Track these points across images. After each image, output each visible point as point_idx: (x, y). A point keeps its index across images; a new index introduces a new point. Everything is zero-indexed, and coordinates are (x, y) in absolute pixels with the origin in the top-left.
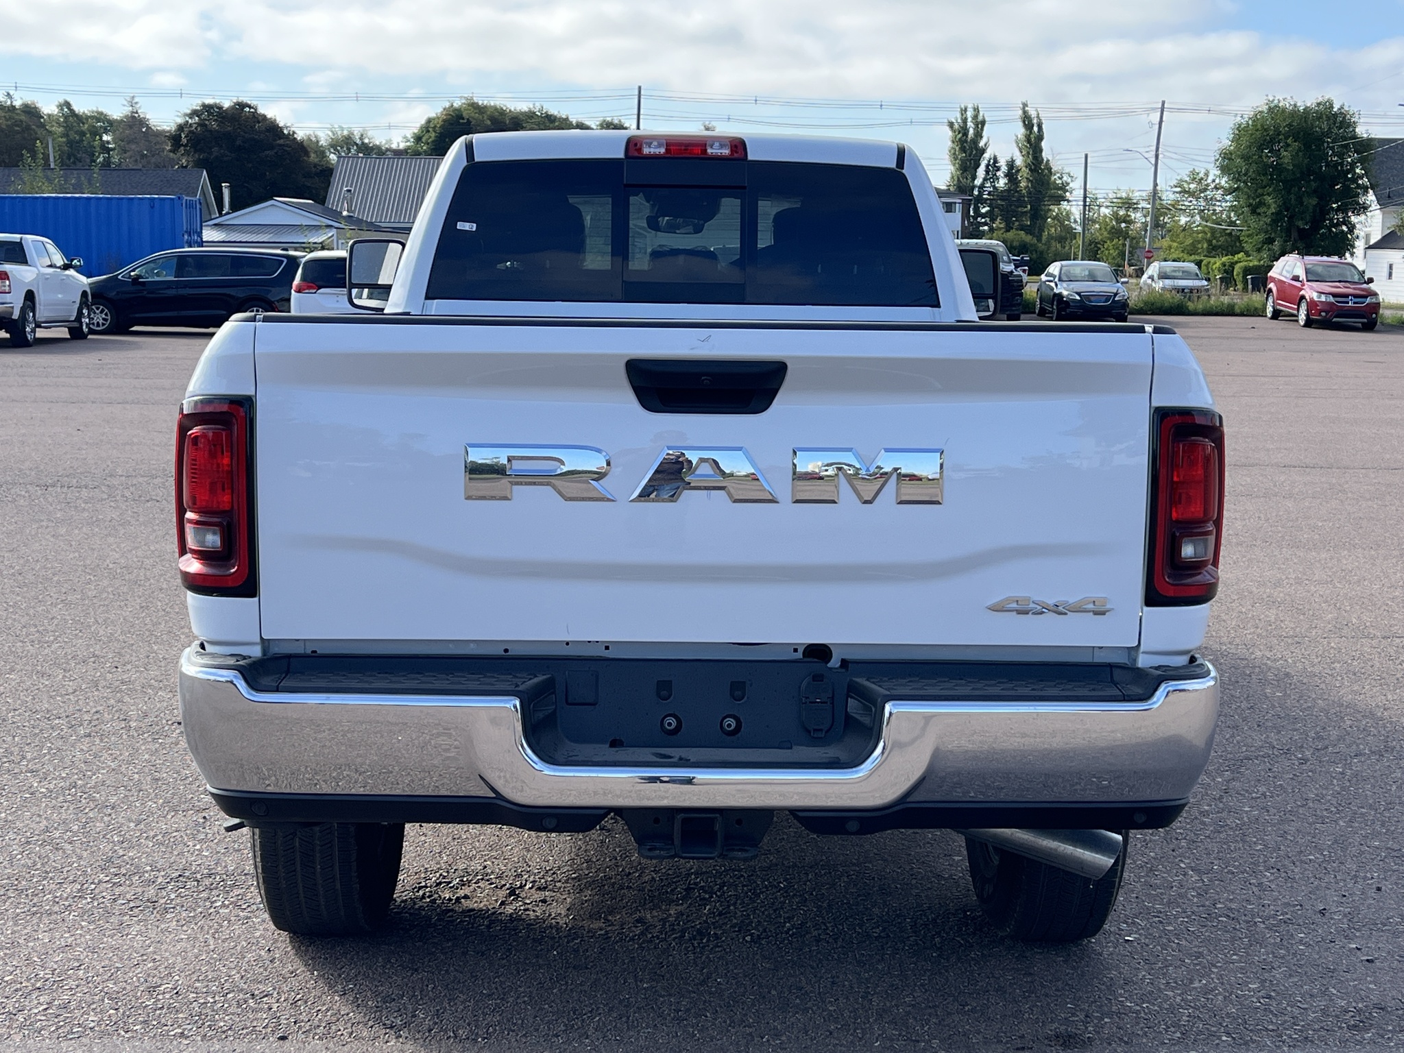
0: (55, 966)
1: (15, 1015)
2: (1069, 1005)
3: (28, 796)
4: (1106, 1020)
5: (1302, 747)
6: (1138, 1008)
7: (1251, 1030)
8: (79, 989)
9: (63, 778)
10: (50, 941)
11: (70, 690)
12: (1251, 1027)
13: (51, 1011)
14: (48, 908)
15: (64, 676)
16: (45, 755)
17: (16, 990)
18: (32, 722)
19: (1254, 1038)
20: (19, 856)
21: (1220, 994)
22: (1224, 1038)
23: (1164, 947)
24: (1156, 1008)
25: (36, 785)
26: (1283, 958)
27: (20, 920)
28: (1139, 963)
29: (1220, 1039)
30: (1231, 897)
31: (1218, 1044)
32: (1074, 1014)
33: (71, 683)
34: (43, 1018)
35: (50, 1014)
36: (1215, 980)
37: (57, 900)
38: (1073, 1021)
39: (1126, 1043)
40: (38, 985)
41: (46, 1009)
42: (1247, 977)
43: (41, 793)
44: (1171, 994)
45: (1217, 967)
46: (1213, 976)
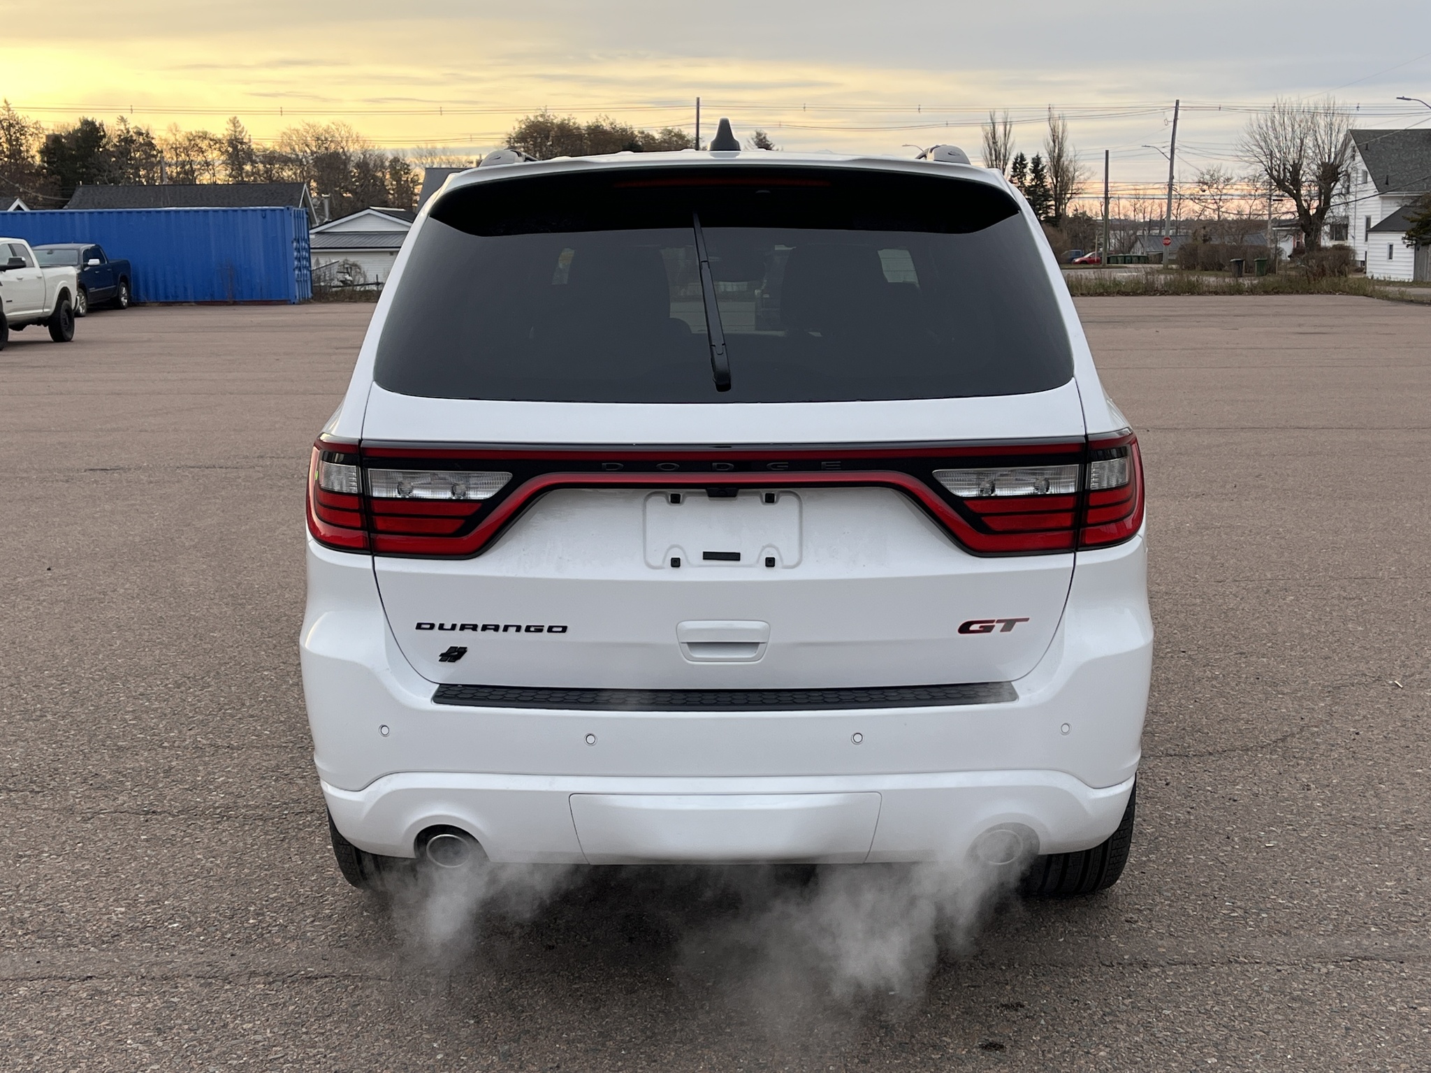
0: (313, 884)
1: (286, 927)
2: (1227, 903)
3: (254, 737)
4: (1264, 915)
5: (1391, 675)
6: (1291, 905)
7: (1396, 922)
8: (338, 904)
9: (281, 722)
11: (271, 646)
12: (1396, 920)
13: (317, 923)
14: (294, 834)
15: (262, 633)
16: (262, 702)
17: (283, 905)
18: (243, 673)
19: (1400, 928)
20: (258, 790)
21: (1361, 891)
22: (1373, 929)
23: (1303, 851)
24: (1306, 904)
25: (259, 728)
26: (1411, 858)
28: (1283, 866)
29: (1370, 930)
30: (1353, 807)
31: (1369, 935)
32: (1234, 911)
33: (270, 639)
34: (313, 929)
35: (317, 925)
36: (1354, 879)
37: (301, 827)
38: (1234, 917)
39: (1285, 934)
40: (301, 901)
41: (313, 921)
42: (1384, 876)
43: (266, 734)
44: (1316, 891)
45: (1353, 868)
46: (1352, 875)
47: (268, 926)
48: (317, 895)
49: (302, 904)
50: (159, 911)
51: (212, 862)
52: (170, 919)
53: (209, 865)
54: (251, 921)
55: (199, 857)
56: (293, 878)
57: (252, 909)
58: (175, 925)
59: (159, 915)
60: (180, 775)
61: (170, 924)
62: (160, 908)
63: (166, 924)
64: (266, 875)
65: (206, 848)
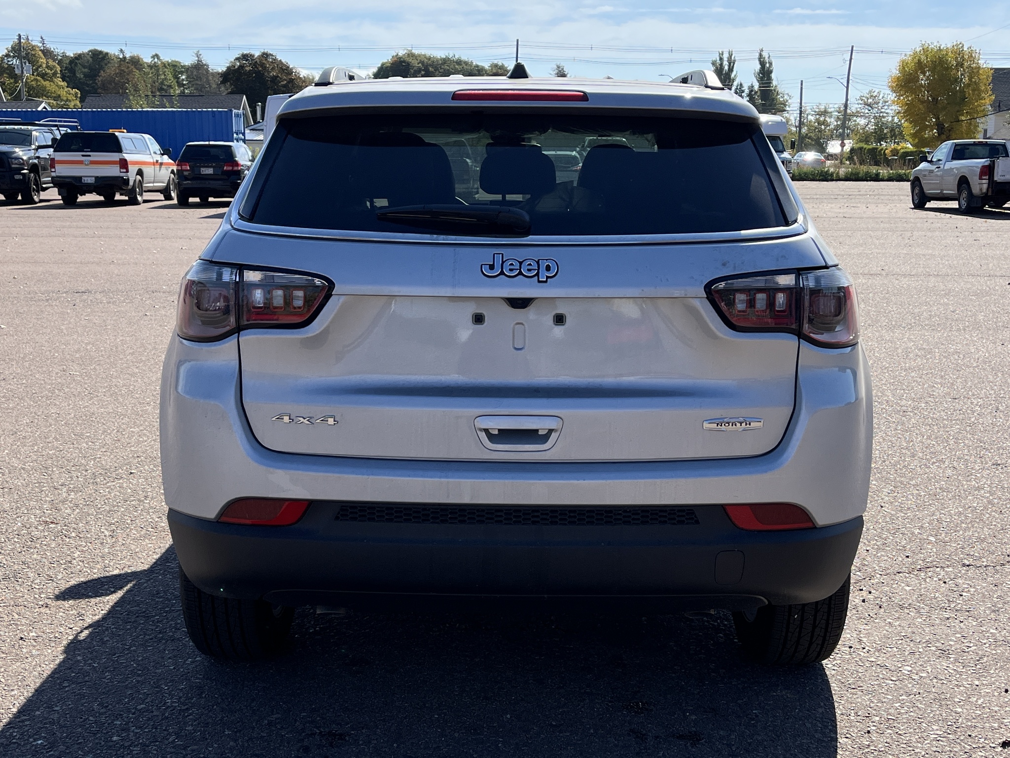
10: (174, 668)
17: (148, 720)
25: (157, 520)
27: (150, 646)
34: (173, 750)
47: (130, 746)
48: (183, 708)
49: (167, 718)
50: (28, 723)
51: (90, 665)
52: (35, 734)
53: (87, 668)
54: (115, 738)
55: (79, 658)
56: (163, 686)
57: (119, 723)
58: (39, 742)
59: (26, 729)
60: (79, 567)
61: (35, 740)
62: (29, 720)
63: (31, 740)
64: (138, 682)
65: (87, 649)
